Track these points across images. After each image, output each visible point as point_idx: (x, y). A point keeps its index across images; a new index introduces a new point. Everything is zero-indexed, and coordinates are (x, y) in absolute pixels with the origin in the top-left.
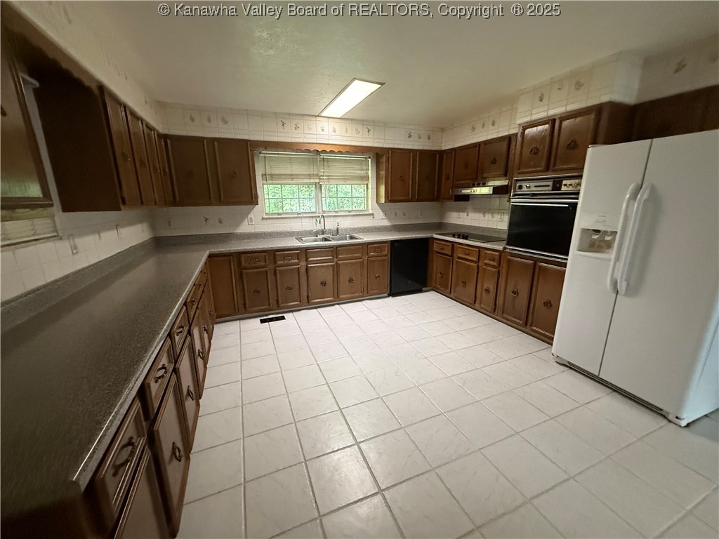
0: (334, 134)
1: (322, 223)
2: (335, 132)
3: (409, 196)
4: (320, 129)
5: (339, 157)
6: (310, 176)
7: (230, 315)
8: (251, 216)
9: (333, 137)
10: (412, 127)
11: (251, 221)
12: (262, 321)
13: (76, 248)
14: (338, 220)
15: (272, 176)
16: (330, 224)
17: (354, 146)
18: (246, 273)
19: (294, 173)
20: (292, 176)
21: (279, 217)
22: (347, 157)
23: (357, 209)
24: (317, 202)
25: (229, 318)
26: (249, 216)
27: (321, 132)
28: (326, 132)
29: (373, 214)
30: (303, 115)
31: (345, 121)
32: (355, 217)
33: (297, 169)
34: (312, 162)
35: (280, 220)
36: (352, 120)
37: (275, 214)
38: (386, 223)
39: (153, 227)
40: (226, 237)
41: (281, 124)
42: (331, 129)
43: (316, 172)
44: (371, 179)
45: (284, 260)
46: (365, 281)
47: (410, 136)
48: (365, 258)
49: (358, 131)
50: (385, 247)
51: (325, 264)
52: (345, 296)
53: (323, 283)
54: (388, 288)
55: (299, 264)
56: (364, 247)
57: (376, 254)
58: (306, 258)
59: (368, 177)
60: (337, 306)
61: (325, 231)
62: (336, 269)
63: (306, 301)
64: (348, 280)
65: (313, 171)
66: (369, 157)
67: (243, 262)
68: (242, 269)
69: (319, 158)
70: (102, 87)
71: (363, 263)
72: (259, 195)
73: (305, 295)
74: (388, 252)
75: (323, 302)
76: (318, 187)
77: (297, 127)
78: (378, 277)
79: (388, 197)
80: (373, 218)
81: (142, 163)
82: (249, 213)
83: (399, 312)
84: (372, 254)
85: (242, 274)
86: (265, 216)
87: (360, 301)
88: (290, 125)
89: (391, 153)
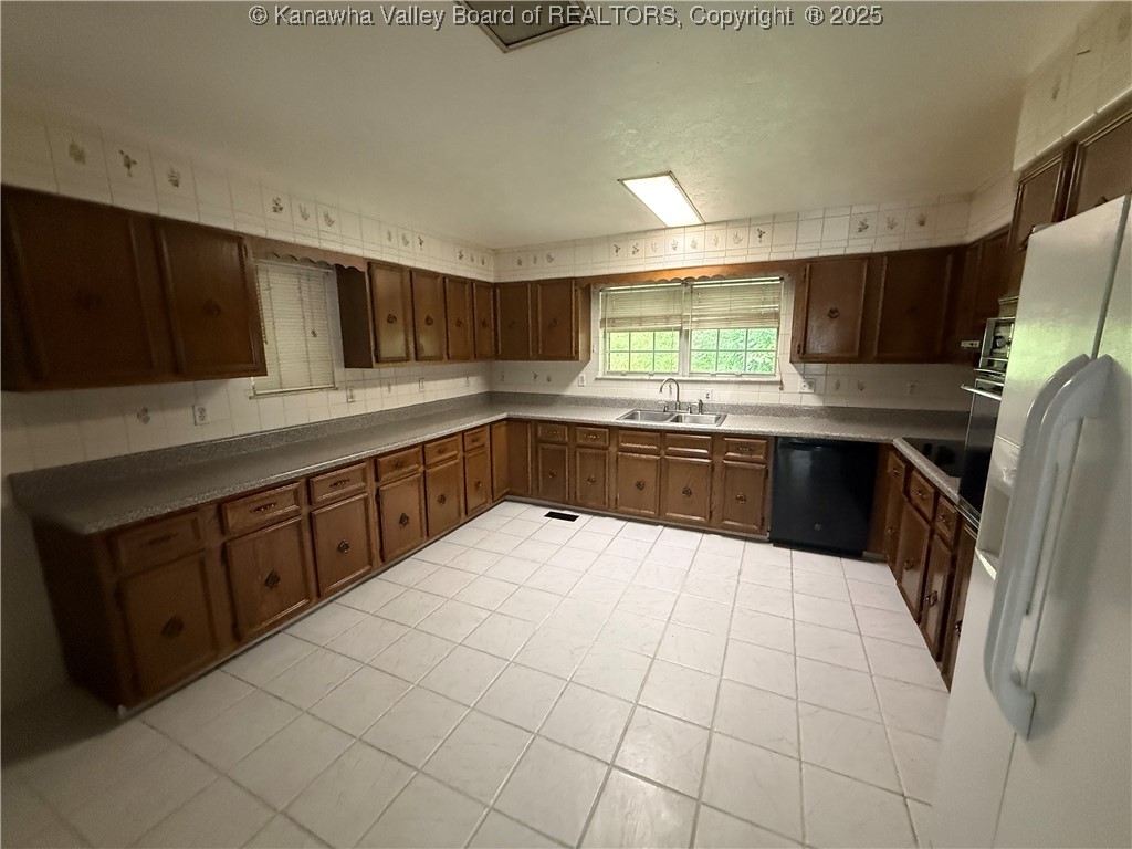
0: (694, 250)
1: (675, 392)
2: (695, 247)
3: (853, 350)
4: (671, 246)
5: (715, 284)
6: (667, 318)
7: (521, 496)
8: (583, 374)
9: (711, 255)
10: (864, 209)
11: (582, 381)
12: (550, 515)
13: (352, 397)
14: (708, 388)
15: (614, 320)
17: (732, 265)
18: (542, 449)
19: (645, 314)
20: (641, 319)
21: (621, 378)
22: (727, 283)
23: (752, 372)
24: (682, 357)
25: (519, 498)
26: (581, 374)
27: (672, 251)
28: (680, 250)
29: (781, 383)
30: (646, 232)
31: (717, 227)
32: (742, 386)
33: (649, 309)
35: (621, 383)
36: (727, 222)
37: (617, 373)
38: (812, 401)
39: (489, 380)
40: (552, 401)
41: (614, 249)
42: (689, 243)
43: (677, 312)
44: (782, 318)
45: (586, 439)
46: (717, 499)
47: (863, 227)
48: (718, 459)
49: (738, 240)
50: (761, 445)
51: (644, 456)
52: (675, 515)
53: (640, 486)
54: (763, 525)
55: (606, 449)
56: (717, 440)
57: (739, 455)
58: (618, 441)
59: (776, 316)
60: (660, 527)
61: (678, 405)
62: (662, 468)
63: (613, 503)
64: (682, 490)
65: (674, 310)
66: (781, 279)
67: (540, 433)
68: (538, 441)
69: (684, 289)
70: (371, 263)
71: (712, 466)
72: (594, 347)
73: (613, 498)
74: (766, 457)
75: (639, 515)
76: (685, 335)
77: (636, 251)
78: (741, 499)
79: (799, 352)
80: (781, 389)
81: (429, 321)
82: (580, 371)
83: (740, 573)
84: (729, 454)
85: (537, 447)
86: (600, 376)
87: (704, 532)
88: (627, 249)
89: (811, 267)
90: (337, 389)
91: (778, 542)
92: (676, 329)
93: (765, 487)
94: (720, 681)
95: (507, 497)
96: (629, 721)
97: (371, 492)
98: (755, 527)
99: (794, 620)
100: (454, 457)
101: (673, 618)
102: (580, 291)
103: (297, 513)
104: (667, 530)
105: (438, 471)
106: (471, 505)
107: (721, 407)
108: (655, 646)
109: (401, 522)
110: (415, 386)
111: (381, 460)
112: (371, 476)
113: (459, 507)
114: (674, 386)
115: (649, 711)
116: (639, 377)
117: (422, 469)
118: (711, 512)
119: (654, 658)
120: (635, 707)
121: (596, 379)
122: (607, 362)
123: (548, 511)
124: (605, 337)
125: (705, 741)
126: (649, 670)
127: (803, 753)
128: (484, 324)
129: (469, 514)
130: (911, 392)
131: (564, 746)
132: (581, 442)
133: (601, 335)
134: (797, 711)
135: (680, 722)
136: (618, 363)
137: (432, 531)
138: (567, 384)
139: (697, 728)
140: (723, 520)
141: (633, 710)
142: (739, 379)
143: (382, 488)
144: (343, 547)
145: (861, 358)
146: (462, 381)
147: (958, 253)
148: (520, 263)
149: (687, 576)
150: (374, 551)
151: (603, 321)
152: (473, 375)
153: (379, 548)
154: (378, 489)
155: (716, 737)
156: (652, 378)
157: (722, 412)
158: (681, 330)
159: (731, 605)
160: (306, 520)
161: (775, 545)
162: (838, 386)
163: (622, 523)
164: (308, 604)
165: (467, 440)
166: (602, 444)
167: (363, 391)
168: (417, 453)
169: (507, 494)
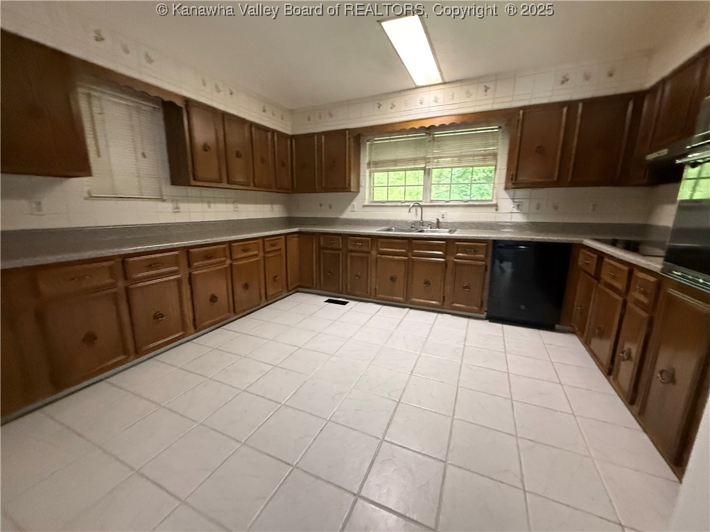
0: (436, 104)
1: (419, 213)
2: (437, 101)
3: (553, 176)
4: (419, 102)
5: (450, 133)
6: (415, 160)
7: (309, 288)
9: (434, 109)
10: (566, 66)
11: (354, 208)
13: (177, 208)
14: (443, 211)
15: (377, 162)
16: (430, 215)
17: (464, 114)
18: (323, 254)
19: (399, 158)
20: (396, 162)
21: (381, 205)
22: (459, 132)
24: (425, 190)
25: (307, 290)
26: (353, 203)
27: (419, 106)
28: (425, 104)
29: (496, 205)
30: (401, 91)
31: (453, 85)
33: (402, 154)
34: (419, 144)
35: (381, 209)
36: (461, 81)
37: (378, 202)
38: (519, 218)
39: (288, 208)
40: (332, 221)
41: (377, 105)
42: (432, 98)
43: (422, 155)
44: (499, 157)
45: (355, 245)
46: (448, 288)
47: (565, 80)
48: (451, 259)
49: (469, 94)
50: (482, 247)
51: (396, 257)
52: (417, 300)
53: (393, 279)
54: (482, 306)
55: (369, 253)
56: (449, 244)
57: (466, 255)
58: (377, 247)
59: (495, 155)
60: (407, 309)
61: (422, 223)
62: (409, 266)
63: (373, 293)
64: (423, 282)
65: (420, 154)
66: (500, 127)
67: (322, 243)
68: (320, 248)
69: (428, 138)
70: (188, 101)
71: (446, 263)
72: (362, 183)
73: (373, 287)
74: (486, 256)
75: (392, 301)
76: (427, 172)
77: (393, 106)
78: (466, 287)
79: (512, 179)
80: (497, 210)
81: (238, 155)
82: (352, 201)
83: (465, 340)
84: (459, 254)
85: (320, 252)
86: (366, 203)
87: (439, 312)
88: (386, 106)
89: (524, 113)
90: (164, 201)
91: (493, 318)
92: (421, 169)
93: (484, 279)
94: (452, 420)
95: (300, 289)
96: (376, 456)
97: (183, 275)
98: (476, 308)
99: (508, 373)
100: (256, 255)
101: (415, 371)
102: (352, 140)
103: (113, 285)
104: (412, 311)
105: (243, 264)
106: (270, 292)
107: (453, 223)
108: (400, 392)
109: (211, 300)
110: (230, 206)
111: (192, 250)
112: (184, 262)
113: (260, 293)
114: (419, 209)
115: (394, 446)
116: (394, 204)
117: (228, 262)
118: (444, 297)
119: (399, 402)
120: (381, 443)
121: (364, 206)
122: (372, 194)
123: (327, 298)
124: (370, 176)
125: (441, 473)
126: (395, 411)
127: (526, 484)
128: (283, 165)
129: (268, 299)
130: (594, 210)
131: (318, 478)
132: (351, 247)
133: (367, 174)
134: (518, 446)
135: (420, 456)
136: (380, 195)
137: (238, 310)
138: (343, 210)
139: (433, 461)
140: (453, 303)
141: (380, 445)
142: (466, 204)
143: (194, 273)
144: (158, 316)
145: (558, 183)
146: (268, 207)
147: (638, 97)
148: (309, 119)
149: (426, 341)
150: (188, 321)
151: (369, 164)
152: (276, 204)
153: (191, 318)
154: (190, 274)
155: (450, 469)
156: (403, 204)
157: (453, 226)
158: (424, 169)
159: (460, 362)
160: (122, 292)
161: (490, 321)
162: (538, 207)
163: (379, 307)
164: (127, 358)
165: (267, 243)
166: (366, 249)
167: (186, 204)
168: (225, 249)
169: (299, 286)
